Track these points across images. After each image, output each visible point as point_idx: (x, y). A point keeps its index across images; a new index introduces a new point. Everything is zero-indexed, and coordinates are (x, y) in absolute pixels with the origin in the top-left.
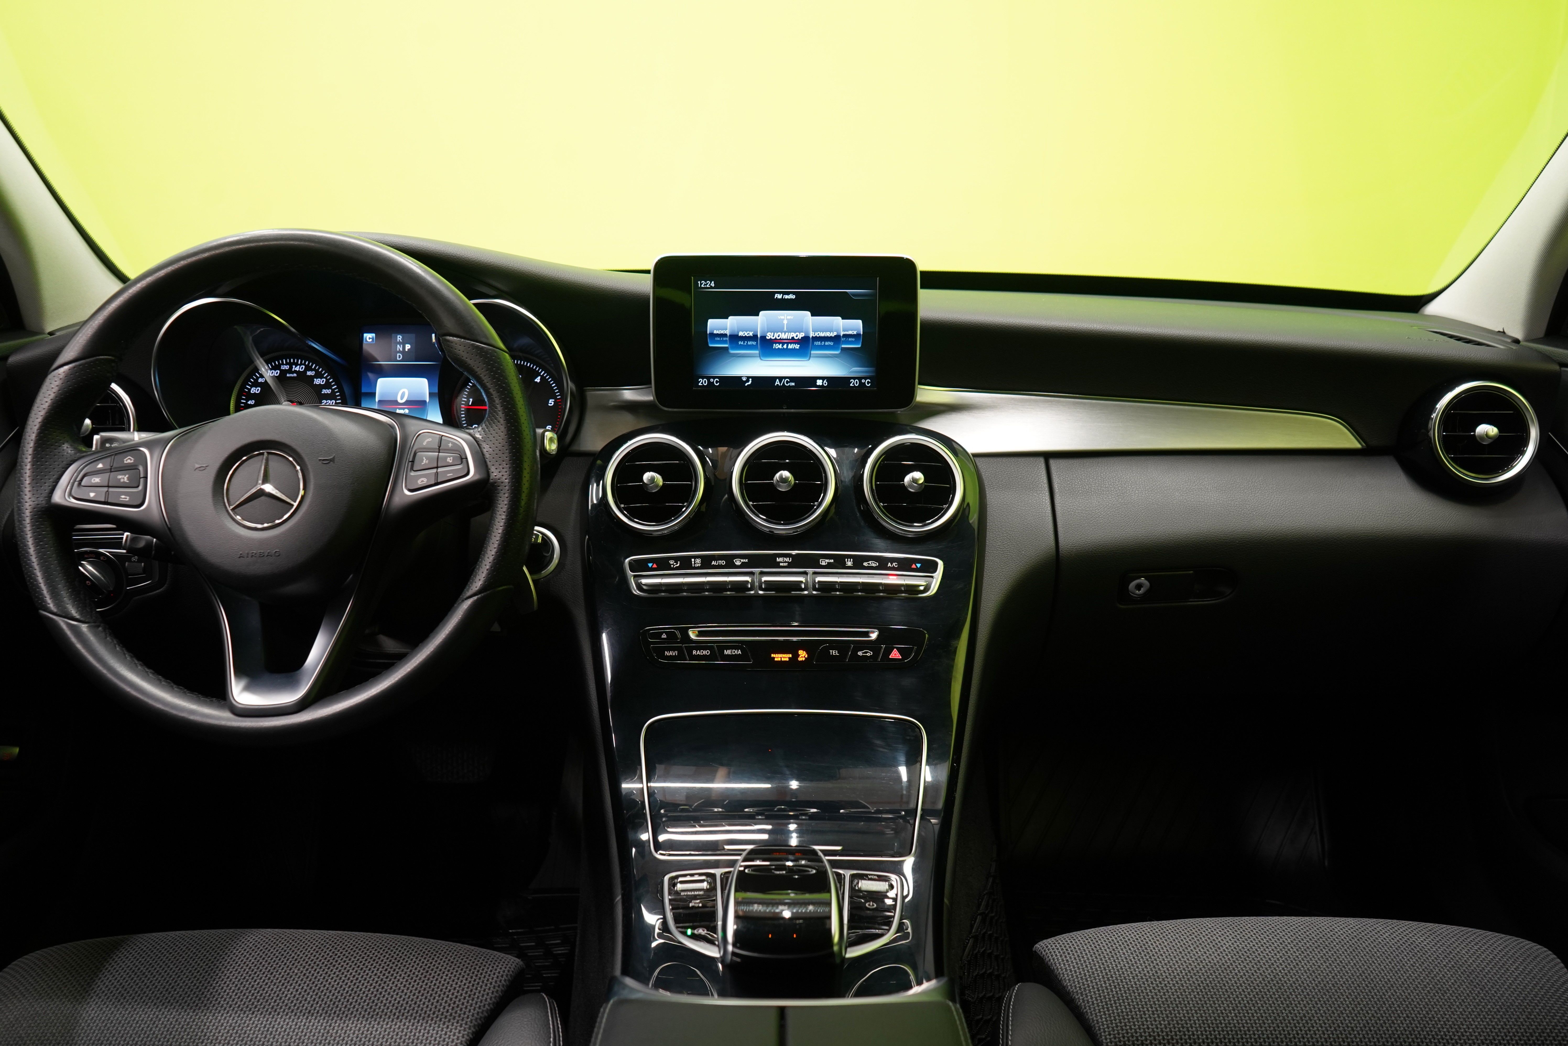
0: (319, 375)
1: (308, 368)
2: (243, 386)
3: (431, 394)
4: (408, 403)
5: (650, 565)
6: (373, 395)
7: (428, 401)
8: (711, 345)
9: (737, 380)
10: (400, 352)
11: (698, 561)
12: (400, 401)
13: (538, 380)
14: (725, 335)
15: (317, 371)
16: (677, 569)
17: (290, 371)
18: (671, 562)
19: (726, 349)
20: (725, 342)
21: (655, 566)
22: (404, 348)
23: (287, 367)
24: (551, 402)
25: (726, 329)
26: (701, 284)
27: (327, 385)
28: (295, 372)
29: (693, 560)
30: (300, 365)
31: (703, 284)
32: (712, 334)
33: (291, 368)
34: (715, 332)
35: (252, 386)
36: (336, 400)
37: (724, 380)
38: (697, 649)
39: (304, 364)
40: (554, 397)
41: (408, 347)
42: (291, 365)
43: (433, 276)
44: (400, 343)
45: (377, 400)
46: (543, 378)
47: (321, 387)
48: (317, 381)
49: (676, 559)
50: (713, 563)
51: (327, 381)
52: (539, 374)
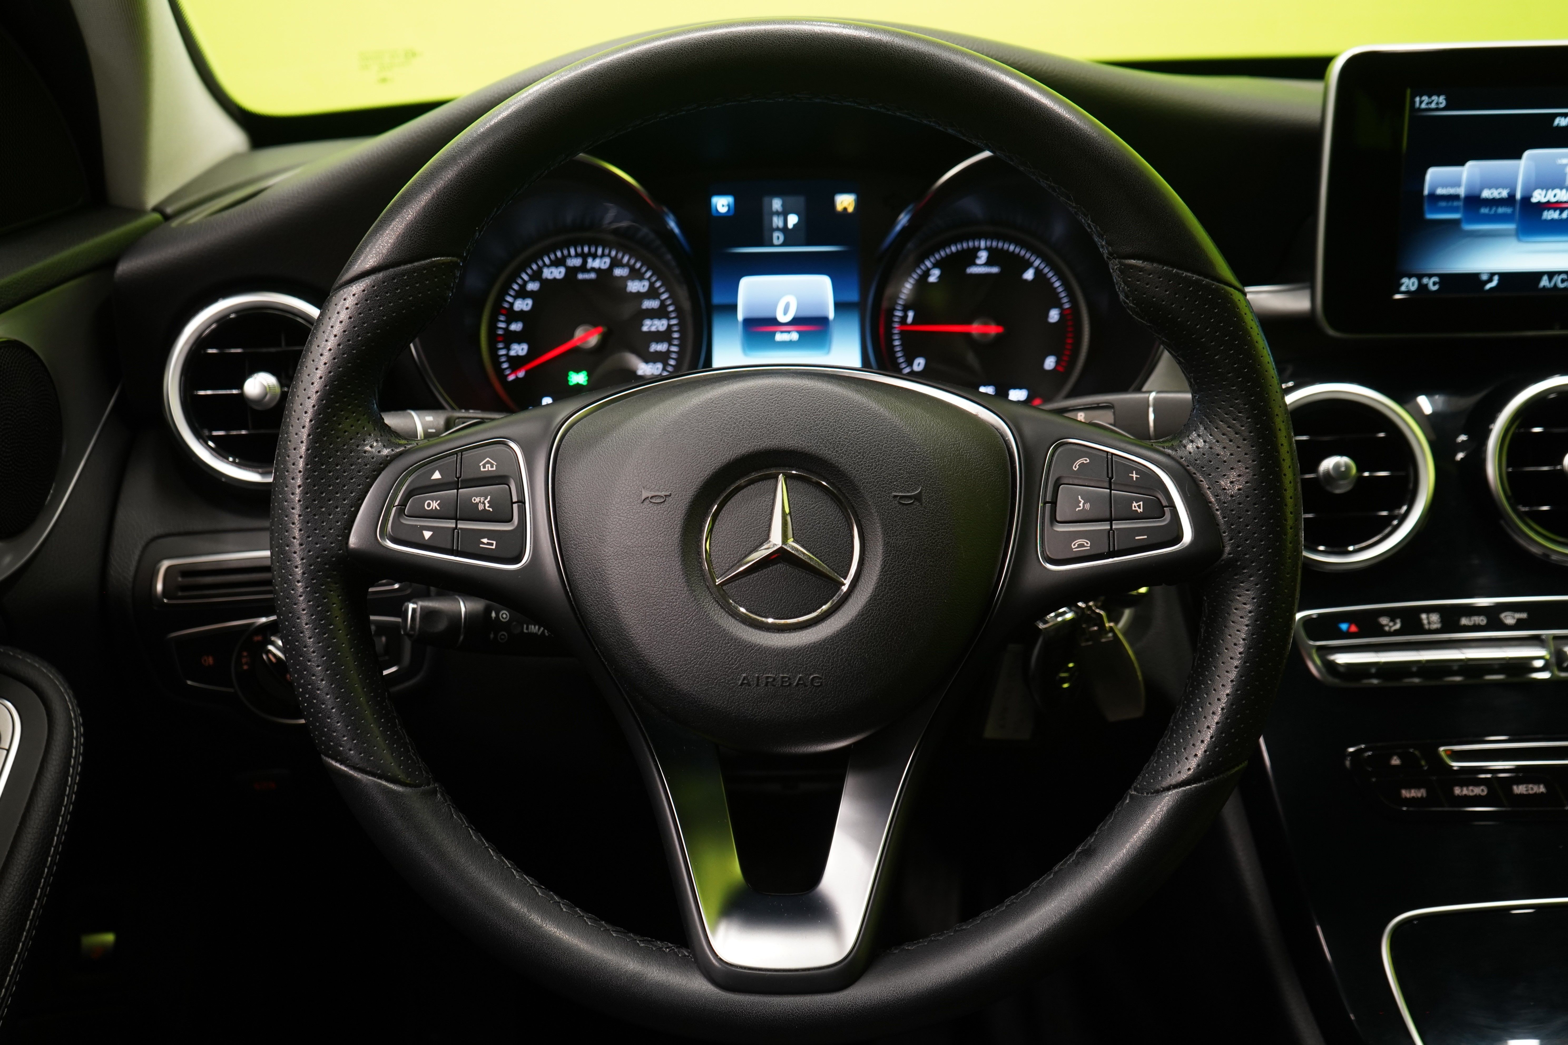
0: (636, 274)
1: (616, 263)
2: (501, 298)
3: (839, 306)
4: (797, 321)
5: (1344, 627)
6: (733, 308)
7: (831, 315)
8: (1430, 216)
9: (1473, 279)
10: (778, 229)
11: (1435, 617)
12: (783, 318)
13: (1029, 275)
14: (1456, 197)
15: (632, 269)
16: (1396, 633)
17: (583, 268)
18: (1384, 621)
19: (1456, 223)
20: (1455, 210)
21: (1354, 629)
22: (785, 222)
23: (576, 262)
24: (1054, 315)
25: (1458, 185)
26: (1421, 102)
27: (652, 293)
28: (593, 270)
29: (1424, 616)
30: (603, 256)
31: (1423, 102)
32: (1434, 198)
33: (585, 262)
34: (1440, 191)
35: (516, 298)
36: (669, 319)
37: (1449, 280)
38: (1463, 784)
39: (609, 255)
40: (1058, 304)
41: (793, 220)
42: (584, 257)
43: (1076, 113)
44: (778, 213)
45: (740, 316)
46: (1038, 272)
47: (640, 296)
48: (634, 286)
49: (1393, 614)
50: (1464, 621)
51: (652, 285)
52: (1028, 265)
